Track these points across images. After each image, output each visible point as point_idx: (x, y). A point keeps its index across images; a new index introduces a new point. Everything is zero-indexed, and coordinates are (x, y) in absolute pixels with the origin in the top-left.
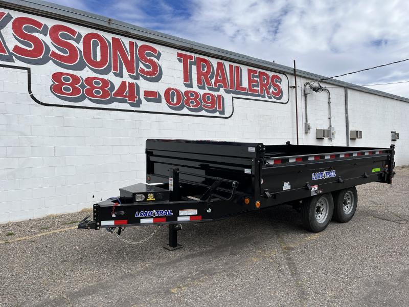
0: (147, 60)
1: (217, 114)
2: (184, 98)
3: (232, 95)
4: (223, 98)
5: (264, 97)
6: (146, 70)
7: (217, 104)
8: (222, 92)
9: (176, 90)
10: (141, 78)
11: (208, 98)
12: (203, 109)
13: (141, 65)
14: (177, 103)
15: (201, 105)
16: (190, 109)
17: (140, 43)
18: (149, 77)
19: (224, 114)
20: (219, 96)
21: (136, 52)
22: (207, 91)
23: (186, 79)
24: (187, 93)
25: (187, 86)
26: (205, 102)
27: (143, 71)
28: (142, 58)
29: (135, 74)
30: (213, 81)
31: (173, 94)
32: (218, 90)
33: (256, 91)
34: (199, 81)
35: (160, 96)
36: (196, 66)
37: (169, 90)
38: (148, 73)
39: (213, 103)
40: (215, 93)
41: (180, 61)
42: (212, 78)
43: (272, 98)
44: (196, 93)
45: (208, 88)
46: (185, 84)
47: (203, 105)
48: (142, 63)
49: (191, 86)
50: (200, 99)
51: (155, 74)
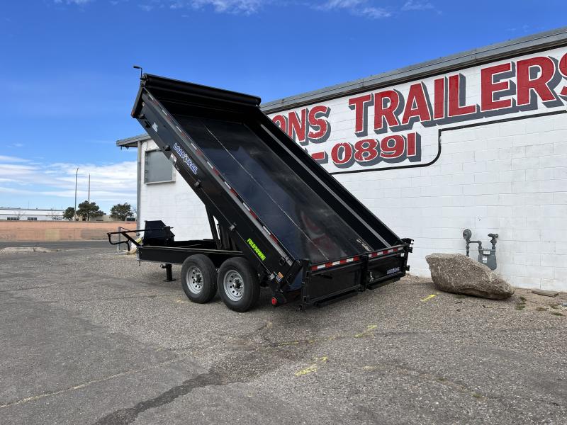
0: (316, 122)
1: (407, 162)
2: (354, 151)
3: (439, 127)
4: (419, 137)
5: (534, 106)
6: (314, 132)
7: (406, 147)
8: (418, 127)
9: (346, 145)
10: (310, 142)
11: (391, 143)
12: (382, 159)
13: (311, 130)
14: (346, 160)
15: (379, 155)
16: (361, 164)
17: (310, 108)
18: (317, 138)
19: (420, 160)
20: (411, 136)
21: (307, 118)
22: (390, 133)
23: (358, 127)
24: (358, 144)
25: (359, 135)
26: (385, 148)
27: (312, 135)
28: (313, 121)
29: (304, 141)
30: (401, 117)
31: (342, 150)
32: (410, 127)
33: (508, 102)
34: (377, 124)
35: (327, 156)
36: (373, 107)
37: (337, 146)
38: (317, 135)
39: (399, 148)
40: (405, 133)
41: (352, 108)
42: (398, 113)
43: (562, 104)
44: (372, 141)
45: (392, 129)
46: (356, 134)
47: (382, 155)
48: (312, 127)
49: (365, 134)
50: (378, 148)
51: (324, 133)
